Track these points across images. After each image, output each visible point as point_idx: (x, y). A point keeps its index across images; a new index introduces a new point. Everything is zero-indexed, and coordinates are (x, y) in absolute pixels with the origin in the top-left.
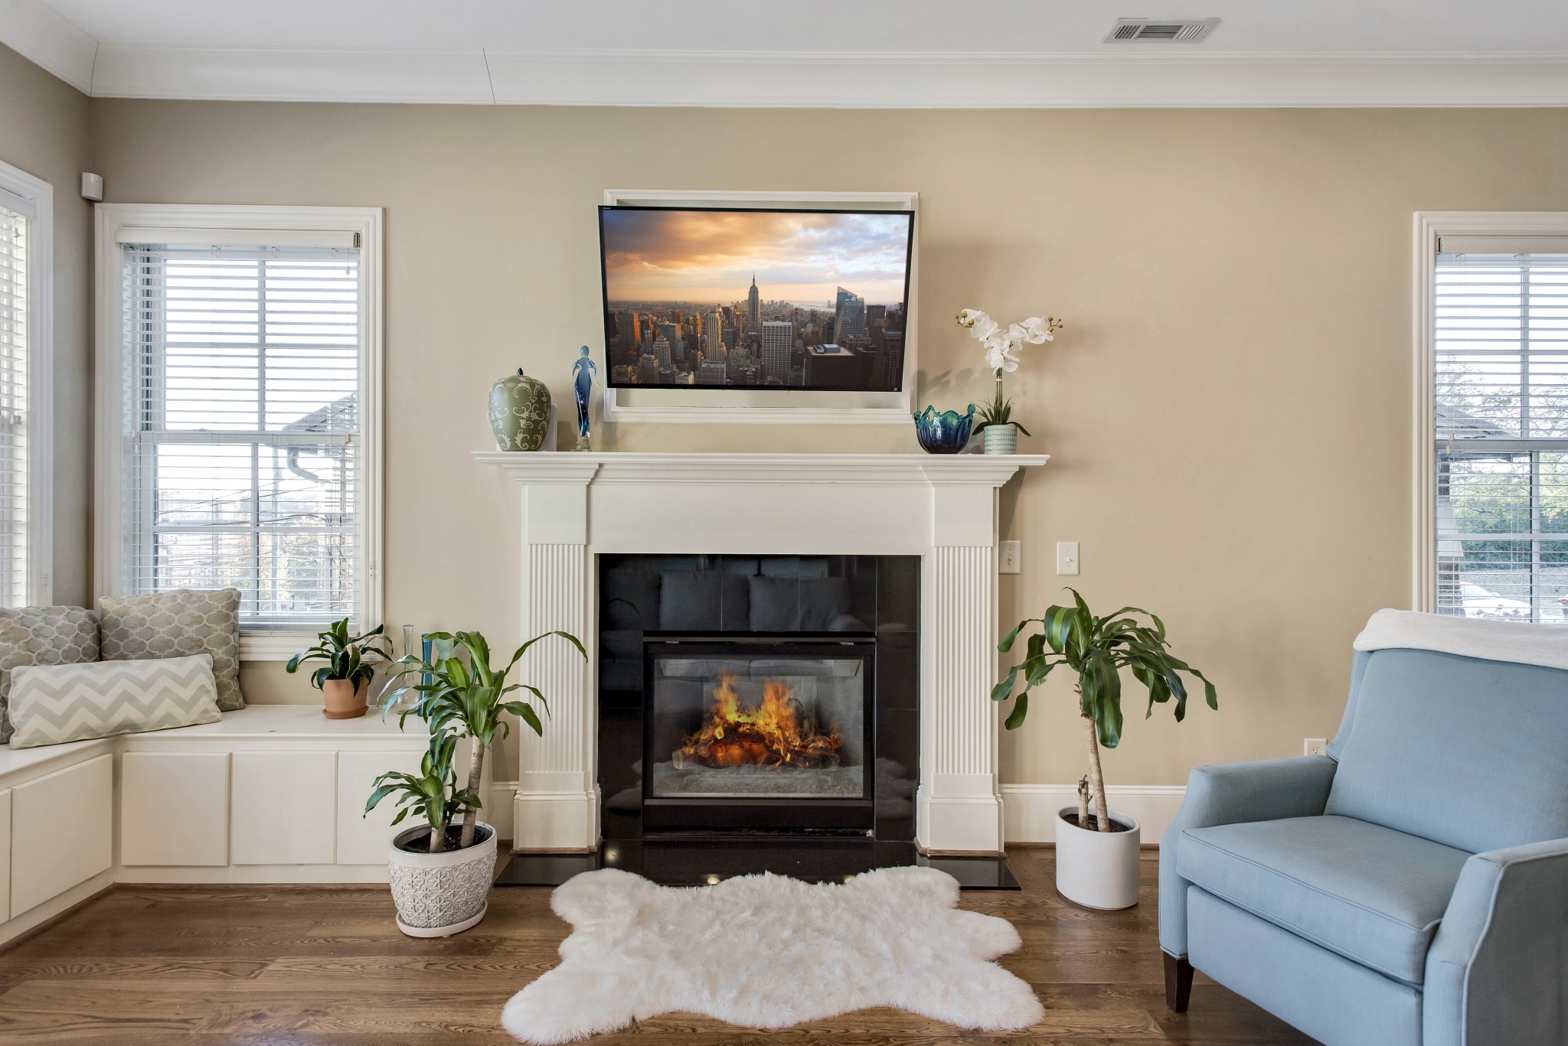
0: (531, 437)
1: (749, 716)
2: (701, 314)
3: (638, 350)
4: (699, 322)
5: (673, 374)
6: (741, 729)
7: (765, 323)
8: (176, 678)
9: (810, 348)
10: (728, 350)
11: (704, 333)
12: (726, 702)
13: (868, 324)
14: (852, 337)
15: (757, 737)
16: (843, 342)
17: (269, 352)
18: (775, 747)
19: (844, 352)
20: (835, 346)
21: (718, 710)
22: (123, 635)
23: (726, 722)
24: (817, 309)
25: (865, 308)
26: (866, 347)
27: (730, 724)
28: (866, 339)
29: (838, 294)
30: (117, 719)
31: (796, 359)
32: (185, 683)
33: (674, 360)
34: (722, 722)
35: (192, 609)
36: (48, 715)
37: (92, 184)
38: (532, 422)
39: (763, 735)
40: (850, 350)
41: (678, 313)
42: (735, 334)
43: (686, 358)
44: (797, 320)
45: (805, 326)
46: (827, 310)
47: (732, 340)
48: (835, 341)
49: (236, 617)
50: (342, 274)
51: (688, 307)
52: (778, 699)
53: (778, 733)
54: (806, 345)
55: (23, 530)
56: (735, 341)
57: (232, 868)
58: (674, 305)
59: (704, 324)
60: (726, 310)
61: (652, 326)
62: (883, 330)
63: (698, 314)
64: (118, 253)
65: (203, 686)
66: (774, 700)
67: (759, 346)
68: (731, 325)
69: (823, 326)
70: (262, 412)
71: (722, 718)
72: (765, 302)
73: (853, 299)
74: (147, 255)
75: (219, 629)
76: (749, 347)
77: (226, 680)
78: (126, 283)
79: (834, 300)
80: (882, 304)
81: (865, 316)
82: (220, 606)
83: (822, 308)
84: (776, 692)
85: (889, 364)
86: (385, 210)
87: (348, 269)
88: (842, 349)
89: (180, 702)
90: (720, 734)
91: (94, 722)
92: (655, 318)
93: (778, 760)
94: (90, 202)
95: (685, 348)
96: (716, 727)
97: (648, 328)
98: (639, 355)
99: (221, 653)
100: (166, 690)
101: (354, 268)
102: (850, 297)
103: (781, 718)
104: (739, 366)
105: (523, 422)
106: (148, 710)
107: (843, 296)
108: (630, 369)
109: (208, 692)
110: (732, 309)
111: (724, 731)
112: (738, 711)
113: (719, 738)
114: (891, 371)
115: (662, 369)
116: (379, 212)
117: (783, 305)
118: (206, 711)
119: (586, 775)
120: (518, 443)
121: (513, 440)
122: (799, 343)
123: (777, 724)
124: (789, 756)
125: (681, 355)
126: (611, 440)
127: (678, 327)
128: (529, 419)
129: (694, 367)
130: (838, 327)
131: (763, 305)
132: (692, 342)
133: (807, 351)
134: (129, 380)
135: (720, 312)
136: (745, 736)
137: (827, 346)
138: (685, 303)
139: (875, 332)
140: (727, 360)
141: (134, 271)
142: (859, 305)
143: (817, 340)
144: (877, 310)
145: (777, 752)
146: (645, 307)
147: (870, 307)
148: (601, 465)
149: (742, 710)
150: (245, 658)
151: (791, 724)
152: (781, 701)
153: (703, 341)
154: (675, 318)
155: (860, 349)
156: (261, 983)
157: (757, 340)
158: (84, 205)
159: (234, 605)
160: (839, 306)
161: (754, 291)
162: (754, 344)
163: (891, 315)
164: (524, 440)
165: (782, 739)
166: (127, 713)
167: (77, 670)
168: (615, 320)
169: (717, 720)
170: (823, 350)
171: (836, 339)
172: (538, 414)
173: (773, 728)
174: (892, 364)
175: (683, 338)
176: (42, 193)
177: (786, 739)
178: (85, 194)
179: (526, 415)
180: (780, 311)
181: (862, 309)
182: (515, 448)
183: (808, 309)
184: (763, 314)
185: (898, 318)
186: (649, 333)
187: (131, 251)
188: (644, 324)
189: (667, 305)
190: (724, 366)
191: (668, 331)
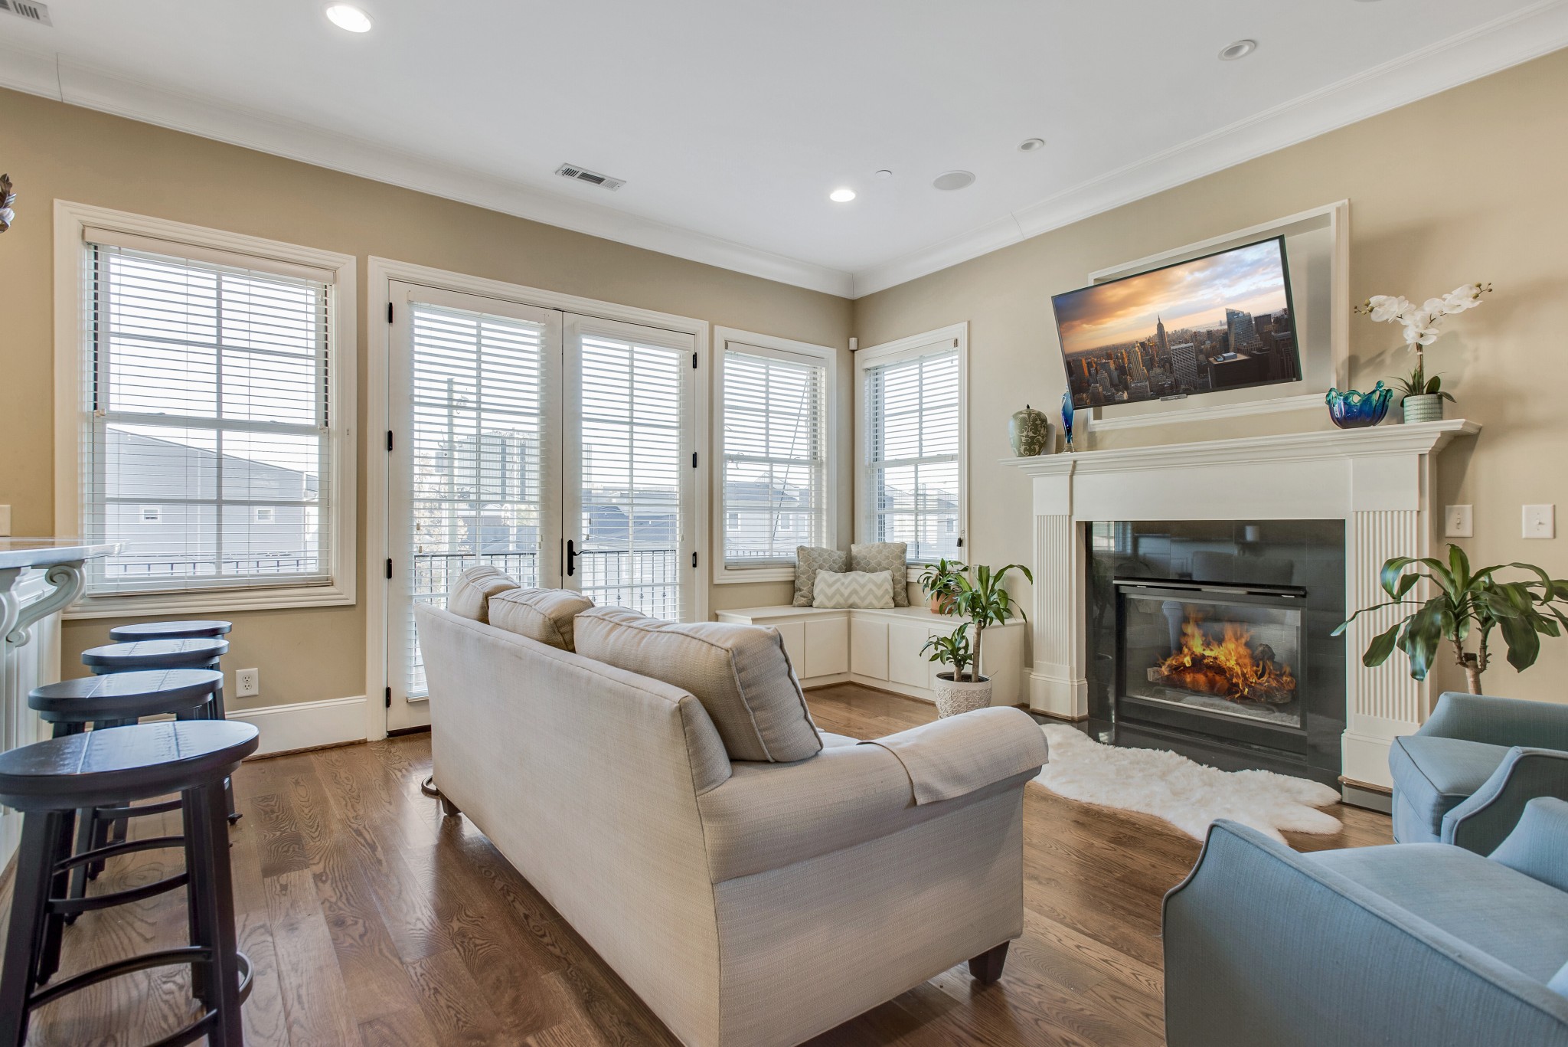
0: (1030, 447)
1: (1212, 650)
2: (1125, 350)
3: (1088, 381)
4: (1125, 356)
5: (1113, 395)
6: (1206, 661)
7: (1172, 348)
8: (876, 584)
9: (1212, 359)
10: (1148, 371)
11: (1129, 363)
12: (1193, 636)
13: (1258, 331)
14: (1245, 344)
15: (1219, 670)
16: (1238, 349)
17: (924, 413)
18: (1234, 680)
19: (1241, 357)
20: (1232, 354)
21: (1187, 642)
22: (858, 563)
23: (1193, 653)
24: (1212, 329)
25: (1253, 319)
26: (1260, 350)
27: (1196, 655)
28: (1259, 344)
29: (1227, 314)
30: (850, 601)
31: (1202, 369)
32: (879, 586)
33: (1113, 385)
34: (1190, 653)
35: (885, 552)
36: (826, 595)
37: (853, 341)
38: (1030, 438)
39: (1224, 668)
40: (1245, 354)
41: (1109, 353)
42: (1152, 360)
43: (1120, 382)
44: (1196, 340)
45: (1204, 343)
46: (1220, 328)
47: (1150, 364)
48: (1231, 350)
49: (905, 557)
50: (949, 364)
51: (1116, 348)
52: (1237, 640)
53: (1237, 669)
54: (1207, 357)
55: (825, 513)
56: (1152, 365)
57: (890, 683)
58: (1107, 348)
59: (1128, 356)
60: (1142, 344)
61: (1094, 365)
62: (1273, 333)
63: (1123, 351)
64: (863, 373)
65: (887, 590)
66: (1233, 640)
67: (1171, 365)
68: (1147, 353)
69: (1220, 341)
70: (921, 446)
71: (1189, 649)
72: (1170, 333)
73: (1241, 315)
74: (876, 372)
75: (897, 563)
76: (1164, 366)
77: (899, 590)
78: (867, 388)
79: (1224, 319)
80: (1267, 313)
81: (1254, 326)
82: (898, 551)
83: (1215, 327)
84: (1235, 634)
85: (1283, 359)
86: (969, 322)
87: (952, 361)
88: (1238, 355)
89: (876, 597)
90: (1188, 662)
91: (842, 601)
92: (1095, 360)
93: (1237, 692)
94: (853, 351)
95: (1118, 376)
96: (1185, 656)
97: (1092, 367)
98: (1089, 385)
99: (898, 576)
100: (871, 590)
101: (956, 359)
102: (1238, 314)
103: (1240, 657)
104: (1158, 381)
105: (1023, 439)
106: (863, 599)
107: (1232, 315)
108: (1084, 395)
109: (889, 592)
110: (1146, 342)
111: (1192, 660)
112: (1203, 645)
113: (1188, 665)
114: (1287, 365)
115: (1105, 392)
116: (966, 323)
117: (1184, 332)
118: (887, 603)
119: (1071, 669)
120: (1022, 452)
121: (1019, 450)
122: (1202, 357)
123: (1236, 660)
124: (1247, 690)
125: (1116, 381)
126: (1093, 443)
127: (1111, 362)
128: (1027, 436)
129: (1126, 388)
130: (1232, 340)
131: (1169, 335)
132: (1122, 370)
133: (1209, 362)
134: (868, 437)
135: (1138, 347)
136: (1209, 667)
137: (1225, 355)
138: (1113, 345)
139: (1265, 337)
140: (1149, 379)
141: (870, 381)
142: (1246, 319)
143: (1214, 352)
144: (1263, 319)
145: (1237, 685)
146: (1088, 353)
147: (1256, 318)
148: (1075, 462)
149: (1207, 644)
150: (908, 581)
151: (1247, 661)
152: (1239, 641)
153: (1130, 368)
154: (1109, 356)
155: (1255, 352)
156: (873, 721)
157: (1169, 361)
158: (850, 353)
159: (904, 551)
160: (1229, 323)
161: (1160, 326)
162: (1167, 363)
163: (1278, 320)
164: (1025, 450)
165: (1240, 673)
166: (855, 599)
167: (840, 575)
168: (1073, 365)
169: (1186, 650)
170: (1222, 359)
171: (1232, 348)
172: (1033, 433)
173: (1232, 663)
174: (1287, 359)
175: (1116, 369)
176: (831, 354)
177: (1244, 675)
178: (850, 349)
179: (1025, 433)
180: (1182, 337)
181: (1250, 320)
182: (1021, 455)
183: (1204, 330)
184: (1169, 341)
185: (1286, 321)
186: (1093, 370)
187: (869, 372)
188: (1089, 365)
189: (1101, 349)
190: (1148, 383)
191: (1105, 366)
